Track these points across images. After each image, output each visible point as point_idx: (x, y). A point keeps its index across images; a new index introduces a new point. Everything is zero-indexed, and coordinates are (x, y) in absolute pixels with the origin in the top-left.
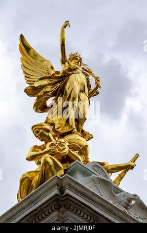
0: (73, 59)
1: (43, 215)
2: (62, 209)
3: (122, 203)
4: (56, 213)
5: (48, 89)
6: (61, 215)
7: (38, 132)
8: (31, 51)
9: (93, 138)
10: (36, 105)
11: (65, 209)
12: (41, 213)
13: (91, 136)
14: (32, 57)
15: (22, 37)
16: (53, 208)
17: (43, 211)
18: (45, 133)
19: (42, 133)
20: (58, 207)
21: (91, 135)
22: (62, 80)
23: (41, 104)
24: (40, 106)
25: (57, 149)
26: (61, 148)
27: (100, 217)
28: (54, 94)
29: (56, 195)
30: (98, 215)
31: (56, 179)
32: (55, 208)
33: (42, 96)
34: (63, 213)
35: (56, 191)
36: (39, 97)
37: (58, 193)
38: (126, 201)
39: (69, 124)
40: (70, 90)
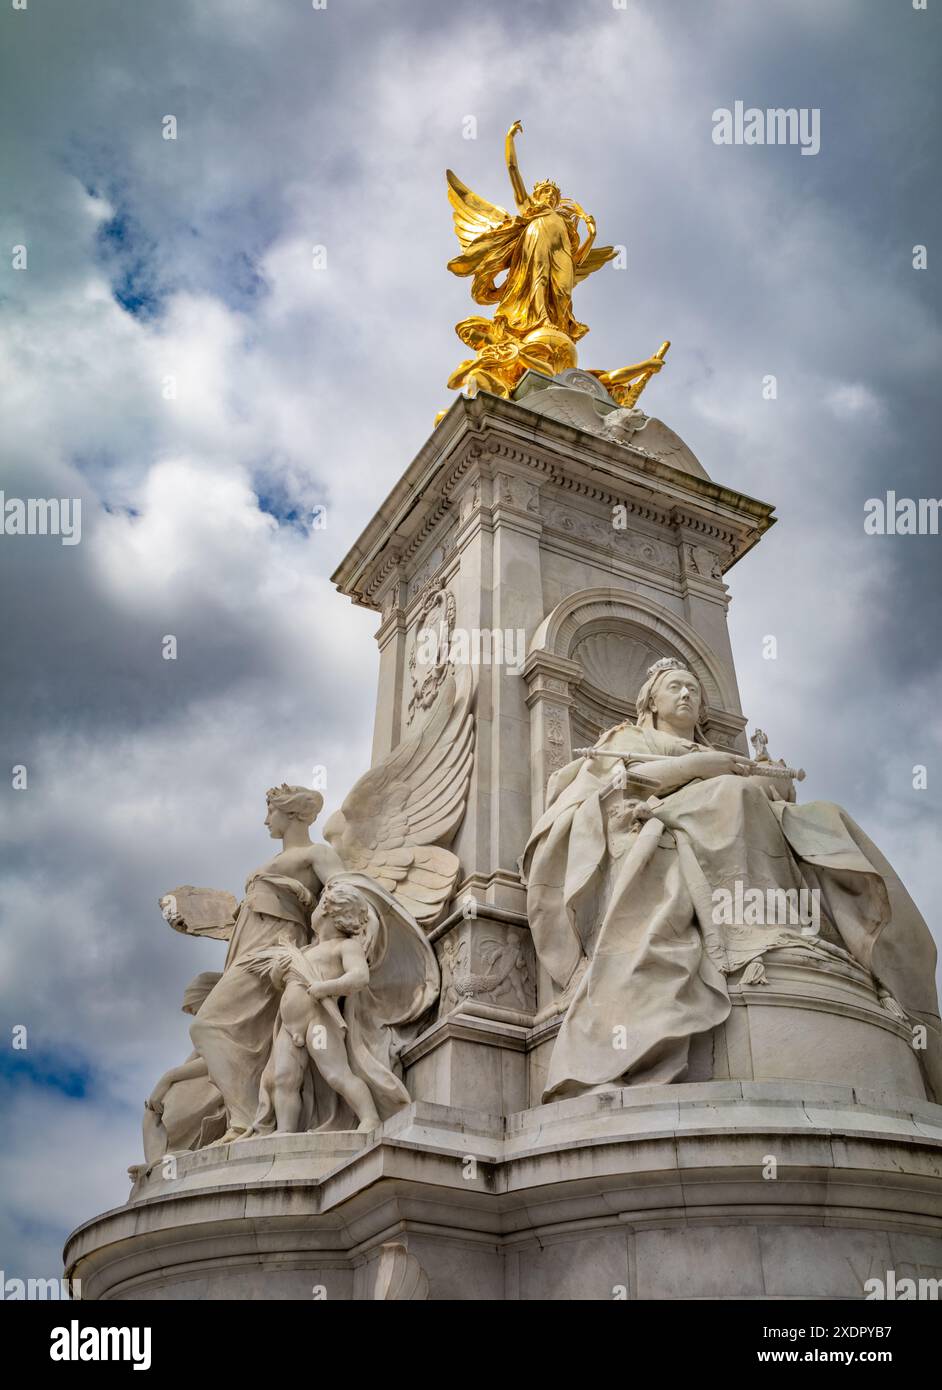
0: (541, 193)
1: (457, 474)
2: (486, 456)
3: (614, 429)
4: (475, 465)
5: (491, 257)
6: (485, 467)
7: (467, 335)
8: (469, 197)
9: (588, 330)
10: (475, 290)
11: (490, 455)
12: (453, 470)
13: (583, 329)
14: (472, 207)
15: (449, 174)
16: (469, 457)
17: (456, 466)
18: (481, 334)
19: (474, 334)
20: (477, 454)
21: (585, 326)
22: (518, 235)
23: (483, 287)
24: (481, 292)
25: (497, 357)
26: (503, 353)
27: (564, 459)
28: (507, 264)
29: (468, 431)
30: (559, 457)
31: (462, 403)
32: (472, 456)
33: (483, 271)
34: (488, 462)
35: (465, 425)
36: (477, 275)
37: (471, 426)
38: (620, 425)
39: (535, 312)
40: (531, 248)
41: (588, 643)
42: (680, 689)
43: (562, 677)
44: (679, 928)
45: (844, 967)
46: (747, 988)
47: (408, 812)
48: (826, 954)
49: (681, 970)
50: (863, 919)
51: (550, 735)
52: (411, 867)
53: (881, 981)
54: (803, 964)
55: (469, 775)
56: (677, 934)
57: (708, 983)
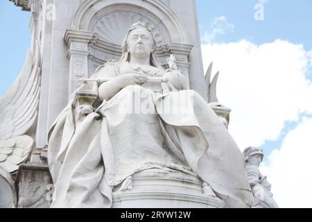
41: (103, 19)
42: (138, 38)
43: (83, 41)
44: (91, 168)
45: (180, 175)
46: (122, 193)
47: (14, 120)
48: (169, 169)
49: (85, 188)
50: (195, 148)
51: (76, 72)
52: (14, 147)
53: (202, 178)
54: (154, 176)
55: (39, 98)
56: (90, 171)
57: (103, 193)
